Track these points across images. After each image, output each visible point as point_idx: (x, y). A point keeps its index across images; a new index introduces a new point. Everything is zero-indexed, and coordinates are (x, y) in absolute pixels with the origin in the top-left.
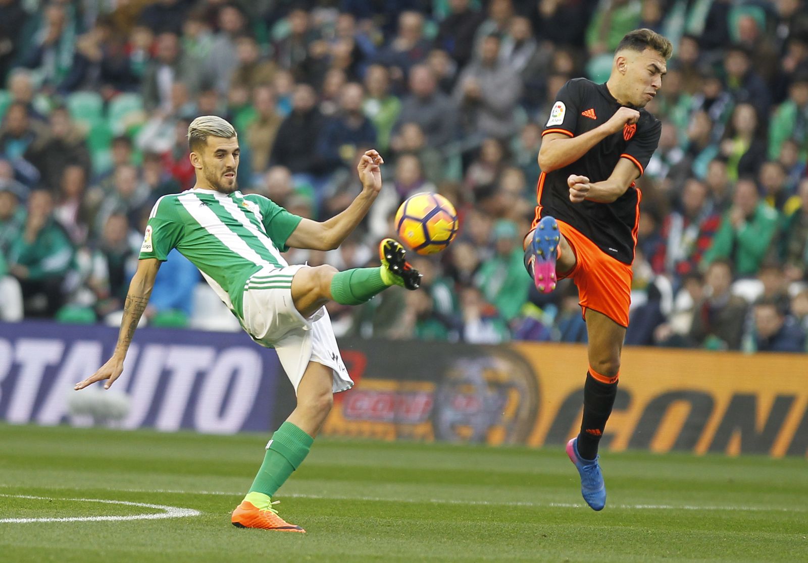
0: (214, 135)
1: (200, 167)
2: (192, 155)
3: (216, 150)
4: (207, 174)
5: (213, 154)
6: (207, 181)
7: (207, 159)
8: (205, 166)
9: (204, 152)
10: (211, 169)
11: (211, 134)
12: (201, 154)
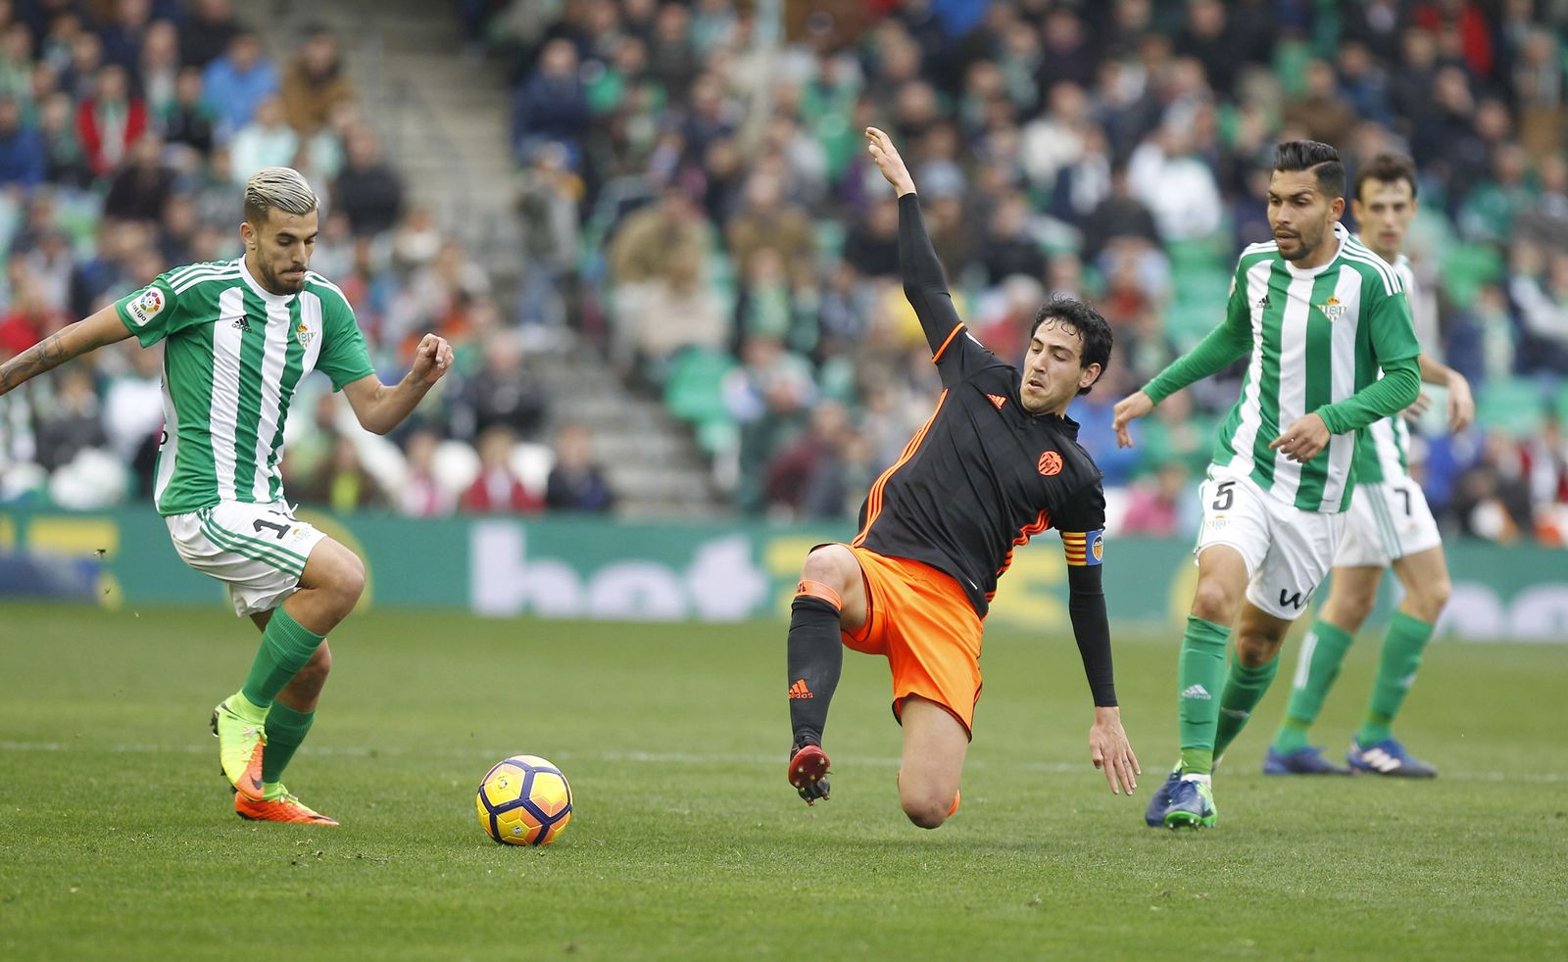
0: (278, 207)
1: (253, 247)
2: (244, 226)
3: (279, 232)
4: (262, 261)
5: (274, 238)
6: (258, 270)
7: (263, 241)
8: (260, 248)
9: (262, 229)
10: (267, 256)
11: (275, 204)
12: (257, 230)
